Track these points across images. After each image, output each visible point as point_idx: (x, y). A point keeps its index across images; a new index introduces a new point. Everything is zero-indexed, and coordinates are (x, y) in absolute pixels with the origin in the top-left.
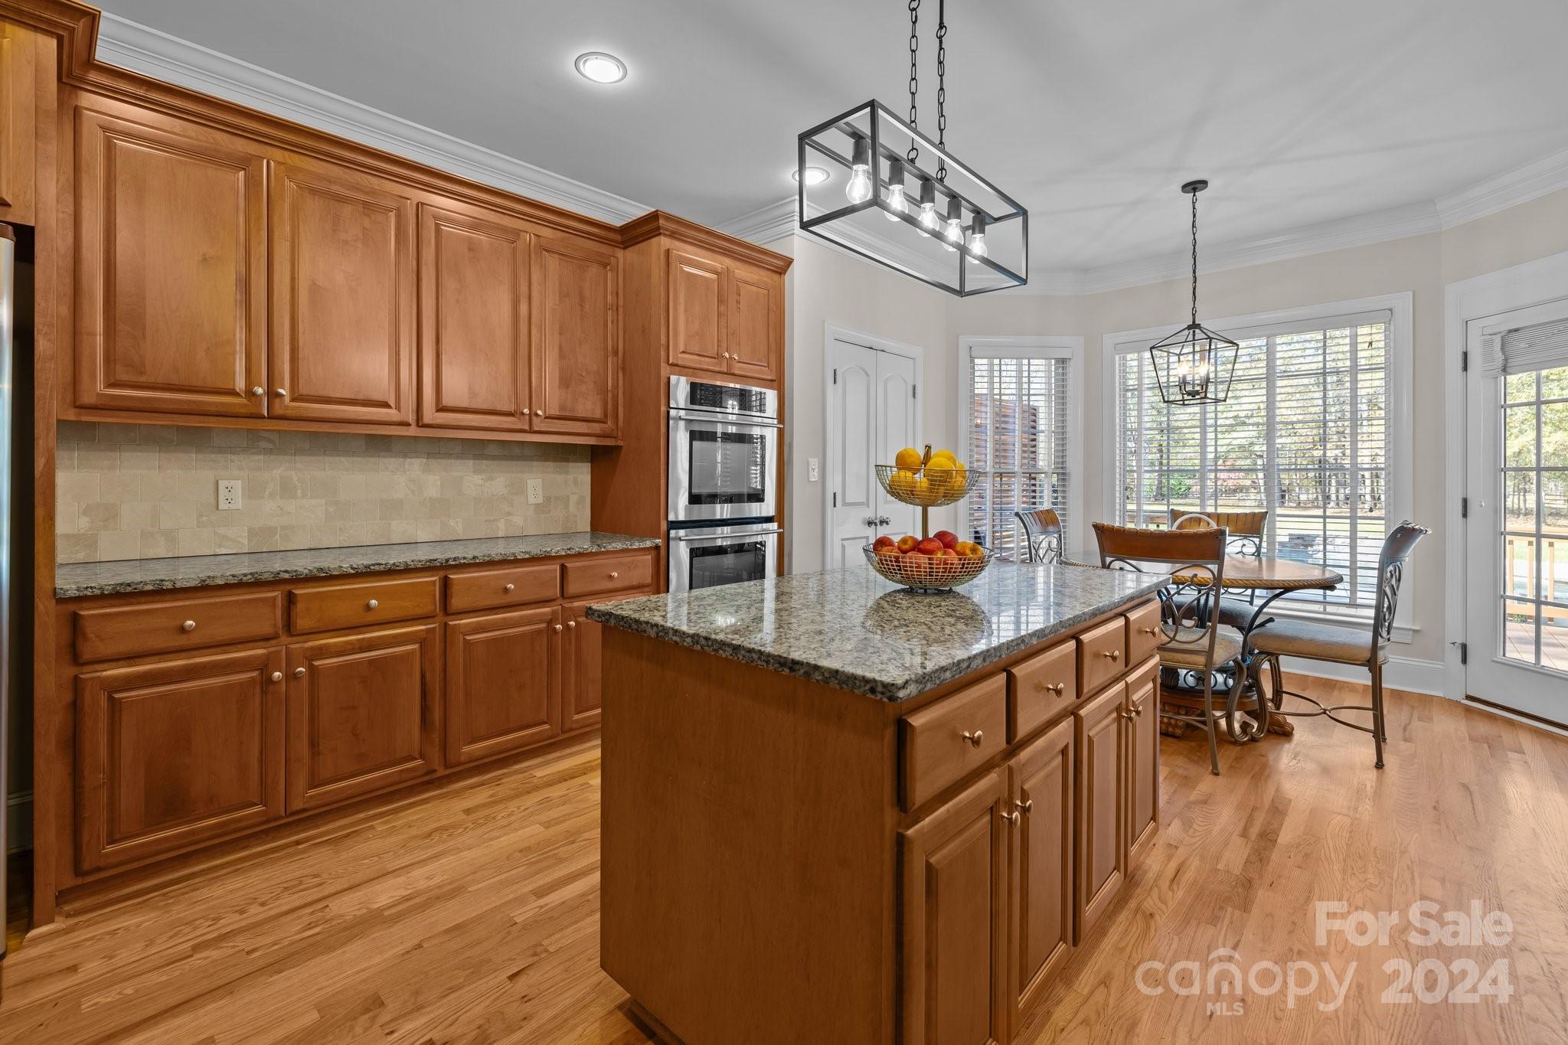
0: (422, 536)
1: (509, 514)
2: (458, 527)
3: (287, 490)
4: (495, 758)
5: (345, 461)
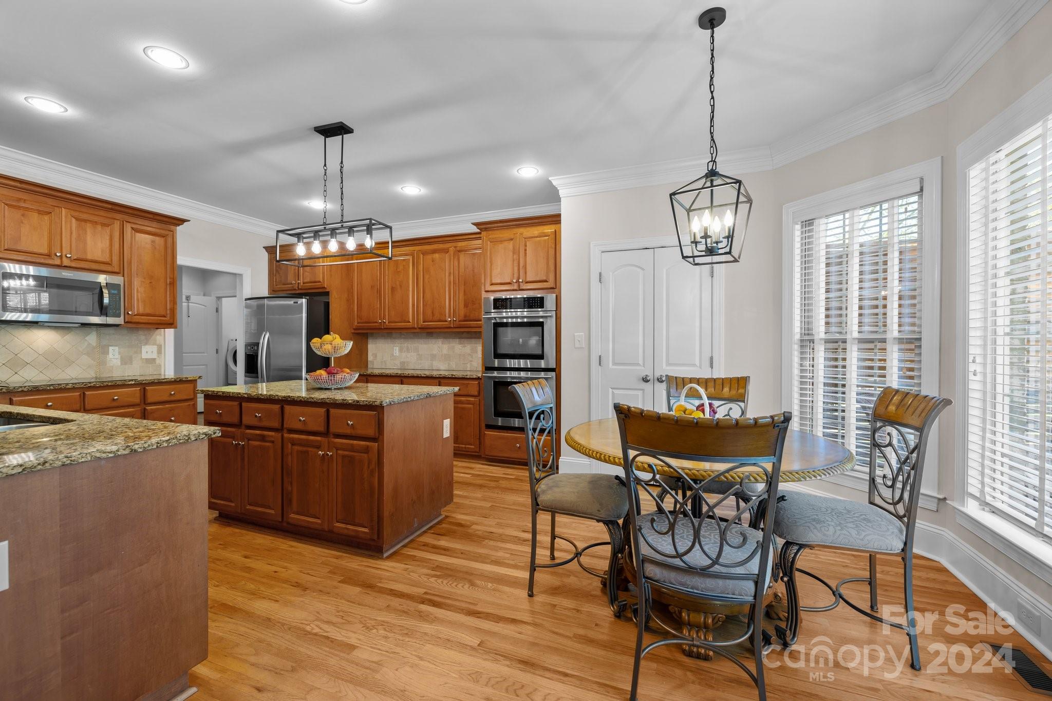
0: (442, 368)
1: (471, 361)
2: (453, 366)
3: (408, 350)
4: (469, 453)
5: (421, 341)
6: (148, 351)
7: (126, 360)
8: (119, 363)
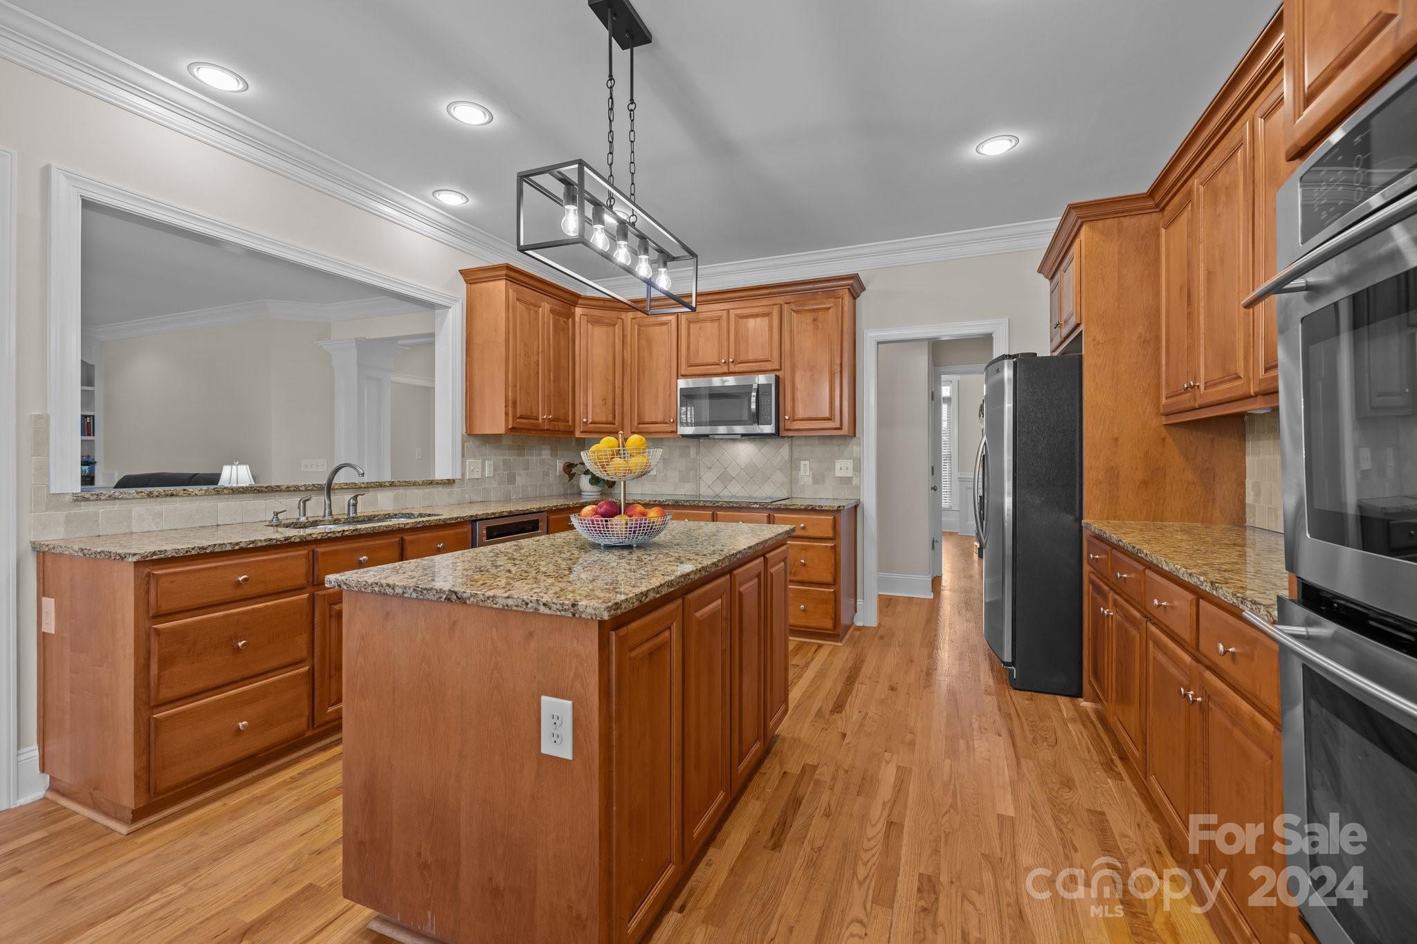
6: (843, 467)
7: (818, 479)
8: (811, 483)
